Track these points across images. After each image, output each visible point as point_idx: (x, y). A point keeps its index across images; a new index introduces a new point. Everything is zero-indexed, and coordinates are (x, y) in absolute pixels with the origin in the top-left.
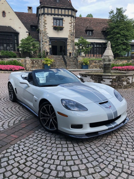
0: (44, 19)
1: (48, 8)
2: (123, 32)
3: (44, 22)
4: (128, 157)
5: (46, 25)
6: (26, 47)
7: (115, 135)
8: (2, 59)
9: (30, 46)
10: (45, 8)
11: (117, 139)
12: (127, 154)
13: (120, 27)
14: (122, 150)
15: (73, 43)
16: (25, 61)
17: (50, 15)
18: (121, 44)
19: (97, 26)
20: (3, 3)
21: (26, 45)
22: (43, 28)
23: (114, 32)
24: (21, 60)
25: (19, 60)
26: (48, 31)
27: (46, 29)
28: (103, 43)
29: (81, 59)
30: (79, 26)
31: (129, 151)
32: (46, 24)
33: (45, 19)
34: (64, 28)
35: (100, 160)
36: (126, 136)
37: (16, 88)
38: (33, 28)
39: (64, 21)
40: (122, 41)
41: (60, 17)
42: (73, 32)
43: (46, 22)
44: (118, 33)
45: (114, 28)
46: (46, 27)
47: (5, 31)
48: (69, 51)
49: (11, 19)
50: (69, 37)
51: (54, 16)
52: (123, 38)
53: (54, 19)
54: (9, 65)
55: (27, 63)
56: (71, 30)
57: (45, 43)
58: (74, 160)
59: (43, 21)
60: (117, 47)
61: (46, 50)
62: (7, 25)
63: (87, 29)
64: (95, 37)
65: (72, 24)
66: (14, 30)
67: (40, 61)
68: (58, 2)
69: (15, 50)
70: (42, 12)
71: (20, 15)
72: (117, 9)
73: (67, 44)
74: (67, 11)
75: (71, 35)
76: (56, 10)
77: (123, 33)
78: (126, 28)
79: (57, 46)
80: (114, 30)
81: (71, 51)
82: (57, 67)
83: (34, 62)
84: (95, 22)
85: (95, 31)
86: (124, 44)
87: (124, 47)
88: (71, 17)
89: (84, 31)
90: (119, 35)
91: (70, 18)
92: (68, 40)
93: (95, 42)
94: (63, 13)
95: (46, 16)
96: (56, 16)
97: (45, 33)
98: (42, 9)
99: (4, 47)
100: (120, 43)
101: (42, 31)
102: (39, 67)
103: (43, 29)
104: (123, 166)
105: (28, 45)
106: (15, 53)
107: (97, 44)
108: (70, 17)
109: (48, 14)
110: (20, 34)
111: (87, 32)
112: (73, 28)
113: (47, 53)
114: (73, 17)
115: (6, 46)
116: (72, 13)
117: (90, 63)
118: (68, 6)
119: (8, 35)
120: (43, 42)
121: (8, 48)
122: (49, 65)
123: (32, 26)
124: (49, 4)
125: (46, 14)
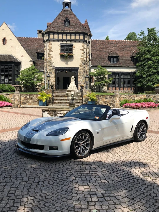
0: (49, 46)
1: (54, 33)
2: (156, 57)
3: (49, 49)
5: (51, 53)
6: (26, 80)
9: (30, 77)
10: (51, 34)
13: (152, 52)
16: (14, 96)
18: (154, 73)
19: (125, 50)
20: (3, 29)
21: (25, 77)
22: (47, 56)
23: (144, 58)
24: (9, 96)
25: (6, 95)
26: (53, 60)
28: (132, 72)
29: (87, 94)
30: (100, 51)
32: (51, 51)
33: (51, 46)
34: (74, 56)
38: (40, 55)
39: (75, 47)
40: (155, 70)
41: (69, 43)
42: (86, 61)
43: (51, 49)
44: (150, 60)
45: (144, 53)
46: (52, 56)
47: (4, 61)
48: (81, 84)
49: (12, 47)
50: (80, 67)
51: (61, 41)
52: (156, 65)
53: (62, 45)
55: (16, 99)
56: (83, 58)
57: (50, 74)
59: (48, 48)
60: (149, 78)
61: (51, 83)
62: (8, 53)
63: (110, 55)
64: (120, 65)
65: (85, 50)
66: (14, 59)
67: (35, 96)
68: (67, 25)
69: (14, 83)
70: (47, 38)
71: (24, 42)
72: (148, 29)
73: (78, 75)
74: (77, 35)
75: (84, 64)
76: (64, 35)
77: (156, 59)
80: (144, 56)
81: (82, 84)
82: (57, 103)
83: (28, 97)
84: (123, 45)
89: (107, 58)
90: (151, 62)
92: (79, 71)
93: (121, 71)
94: (73, 38)
95: (52, 42)
96: (65, 43)
97: (51, 63)
98: (47, 35)
99: (1, 79)
100: (152, 72)
101: (47, 59)
102: (34, 104)
105: (28, 77)
106: (15, 86)
107: (124, 73)
108: (83, 42)
109: (54, 40)
110: (22, 64)
111: (111, 59)
112: (86, 55)
113: (52, 87)
114: (87, 42)
115: (4, 78)
116: (84, 38)
117: (98, 98)
118: (79, 29)
119: (7, 65)
120: (47, 72)
121: (6, 80)
122: (44, 101)
123: (38, 54)
124: (56, 29)
125: (52, 40)
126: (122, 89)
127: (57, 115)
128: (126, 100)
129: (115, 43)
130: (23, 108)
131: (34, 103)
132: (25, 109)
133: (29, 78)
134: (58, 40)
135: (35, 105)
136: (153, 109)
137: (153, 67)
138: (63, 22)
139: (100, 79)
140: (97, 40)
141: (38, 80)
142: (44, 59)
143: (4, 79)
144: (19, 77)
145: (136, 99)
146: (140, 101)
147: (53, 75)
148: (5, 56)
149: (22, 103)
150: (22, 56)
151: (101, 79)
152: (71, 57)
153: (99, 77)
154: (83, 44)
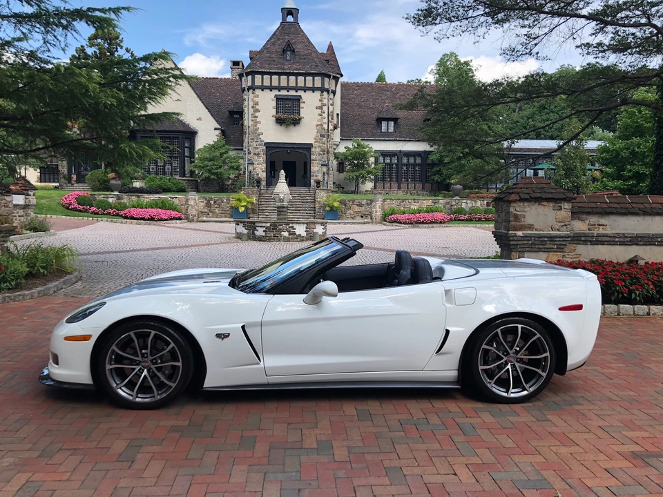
0: (253, 100)
1: (263, 74)
3: (253, 107)
5: (257, 114)
6: (208, 168)
8: (139, 197)
9: (216, 163)
10: (256, 76)
15: (328, 156)
16: (187, 200)
17: (269, 90)
20: (161, 65)
21: (206, 163)
22: (250, 120)
24: (177, 199)
25: (173, 198)
26: (261, 128)
27: (257, 122)
28: (425, 152)
29: (323, 197)
32: (258, 111)
33: (256, 99)
34: (302, 119)
38: (235, 116)
39: (304, 102)
41: (292, 93)
42: (328, 129)
43: (257, 107)
46: (258, 119)
47: (162, 129)
48: (316, 176)
50: (315, 142)
51: (277, 91)
53: (278, 98)
54: (152, 208)
55: (191, 205)
56: (321, 125)
57: (256, 157)
59: (251, 104)
61: (258, 175)
63: (381, 116)
64: (400, 138)
65: (325, 108)
66: (184, 124)
67: (225, 200)
68: (288, 58)
69: (183, 174)
70: (250, 84)
73: (312, 158)
74: (309, 79)
75: (322, 136)
76: (284, 78)
79: (295, 162)
81: (320, 177)
82: (266, 214)
83: (212, 202)
88: (322, 92)
89: (374, 122)
91: (318, 93)
92: (313, 150)
93: (402, 149)
94: (301, 84)
95: (258, 92)
96: (284, 93)
97: (256, 134)
98: (250, 77)
99: (157, 166)
101: (249, 127)
102: (223, 215)
103: (251, 123)
105: (211, 163)
106: (184, 180)
107: (408, 154)
108: (320, 92)
109: (263, 88)
110: (199, 134)
111: (382, 124)
112: (327, 118)
113: (259, 182)
114: (328, 92)
115: (164, 163)
116: (323, 83)
117: (345, 205)
118: (313, 66)
119: (170, 138)
120: (249, 153)
121: (168, 169)
122: (241, 210)
123: (231, 113)
124: (266, 65)
125: (258, 87)
126: (404, 185)
127: (257, 228)
128: (394, 210)
130: (204, 221)
131: (223, 213)
132: (208, 224)
133: (214, 165)
134: (271, 88)
135: (225, 217)
136: (438, 225)
138: (281, 51)
139: (357, 165)
140: (354, 83)
141: (232, 168)
142: (242, 125)
143: (164, 166)
144: (194, 162)
145: (412, 207)
146: (419, 211)
147: (261, 159)
149: (202, 212)
150: (199, 119)
151: (360, 166)
152: (296, 122)
153: (356, 162)
154: (322, 95)
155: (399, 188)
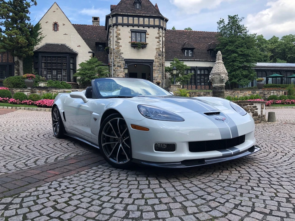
0: (116, 32)
1: (123, 16)
2: (241, 49)
3: (116, 37)
4: (262, 194)
5: (119, 41)
7: (237, 170)
8: (48, 91)
9: (93, 72)
10: (119, 17)
11: (241, 175)
12: (260, 191)
13: (236, 43)
14: (250, 186)
15: (163, 67)
18: (240, 68)
19: (199, 42)
20: (54, 12)
22: (114, 45)
23: (227, 50)
26: (122, 49)
27: (120, 46)
28: (210, 68)
29: (175, 90)
30: (171, 42)
31: (264, 187)
32: (120, 39)
33: (119, 32)
34: (148, 45)
35: (210, 198)
36: (256, 171)
37: (64, 112)
38: (99, 46)
39: (148, 34)
41: (141, 28)
42: (162, 51)
43: (119, 37)
44: (234, 52)
45: (226, 44)
46: (120, 44)
47: (56, 51)
48: (156, 80)
49: (66, 34)
50: (155, 59)
51: (132, 27)
52: (241, 59)
53: (132, 31)
56: (159, 48)
57: (119, 68)
58: (160, 198)
59: (115, 35)
60: (234, 73)
62: (60, 42)
63: (185, 47)
64: (197, 59)
65: (161, 38)
66: (69, 49)
68: (138, 7)
69: (69, 80)
70: (114, 22)
71: (80, 29)
72: (229, 17)
73: (153, 69)
74: (151, 20)
75: (159, 55)
76: (136, 19)
77: (241, 51)
78: (245, 44)
79: (137, 73)
80: (227, 47)
84: (196, 37)
85: (197, 49)
86: (244, 68)
87: (245, 73)
88: (159, 28)
89: (180, 50)
90: (236, 55)
91: (156, 30)
92: (154, 63)
93: (198, 66)
94: (146, 23)
95: (120, 27)
96: (136, 28)
97: (119, 53)
98: (114, 18)
99: (52, 75)
100: (237, 66)
101: (114, 49)
103: (115, 47)
104: (253, 204)
106: (70, 84)
107: (201, 69)
108: (158, 28)
109: (123, 25)
110: (79, 55)
111: (185, 51)
112: (162, 45)
114: (162, 28)
115: (57, 73)
116: (160, 23)
118: (153, 13)
119: (60, 57)
120: (114, 66)
121: (59, 76)
124: (125, 11)
125: (120, 24)
126: (199, 87)
129: (188, 33)
134: (128, 25)
137: (238, 60)
138: (132, 3)
143: (57, 75)
147: (122, 69)
148: (57, 45)
150: (79, 46)
152: (144, 46)
154: (159, 30)
155: (196, 88)
